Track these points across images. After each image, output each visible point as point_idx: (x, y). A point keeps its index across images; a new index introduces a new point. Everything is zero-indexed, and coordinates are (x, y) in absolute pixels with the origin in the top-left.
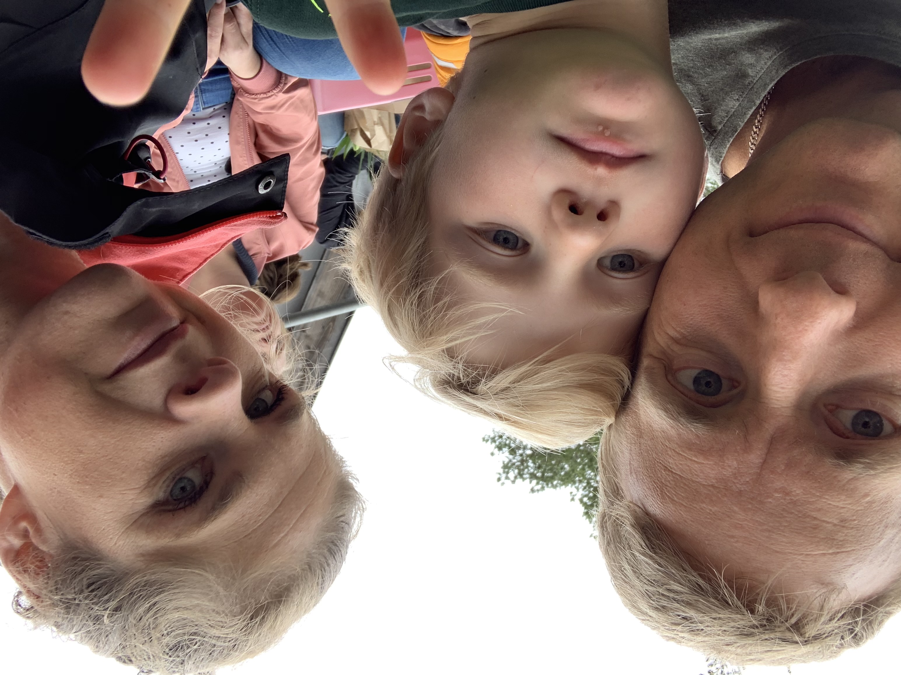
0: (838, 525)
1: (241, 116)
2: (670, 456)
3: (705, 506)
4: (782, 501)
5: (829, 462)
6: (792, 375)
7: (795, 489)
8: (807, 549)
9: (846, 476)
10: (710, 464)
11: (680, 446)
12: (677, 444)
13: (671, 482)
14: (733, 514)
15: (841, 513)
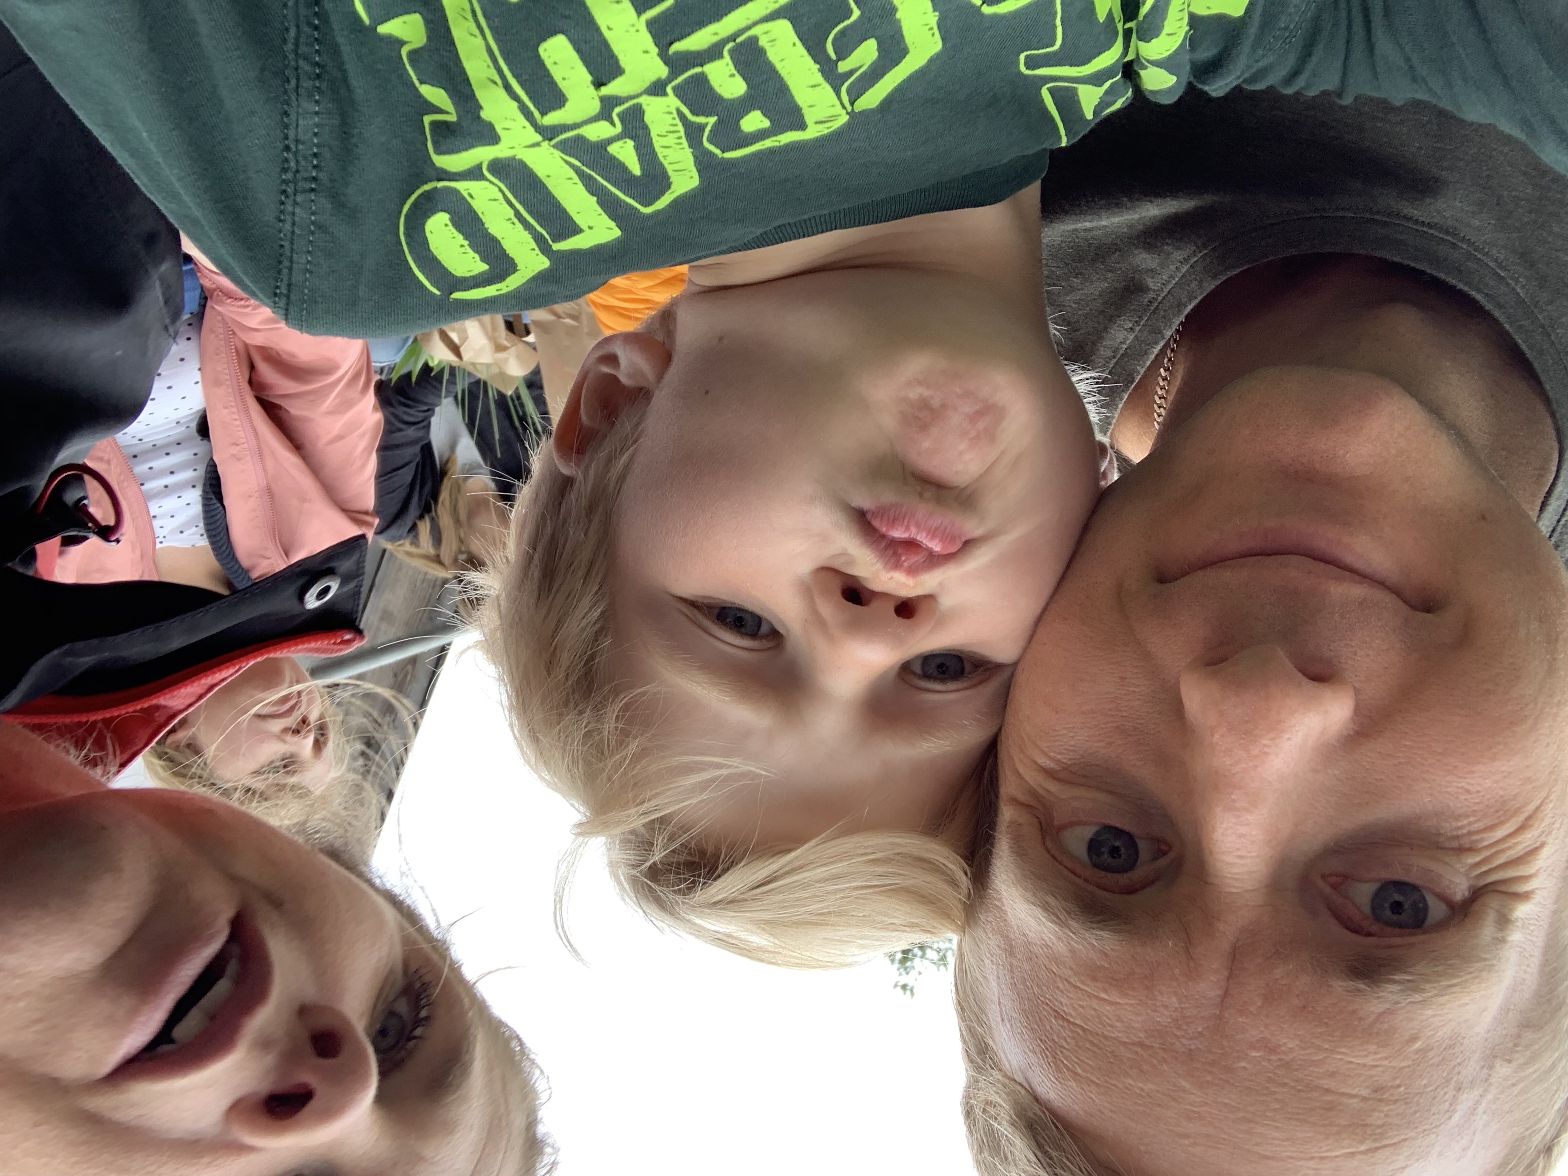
0: (1370, 1099)
1: (222, 336)
2: (1062, 992)
3: (1131, 1082)
4: (1264, 1063)
5: (1340, 985)
6: (1254, 833)
7: (1285, 1041)
8: (1320, 1148)
9: (1372, 1009)
10: (1132, 1005)
11: (1076, 973)
12: (1071, 968)
13: (1069, 1040)
14: (1182, 1095)
15: (1372, 1077)
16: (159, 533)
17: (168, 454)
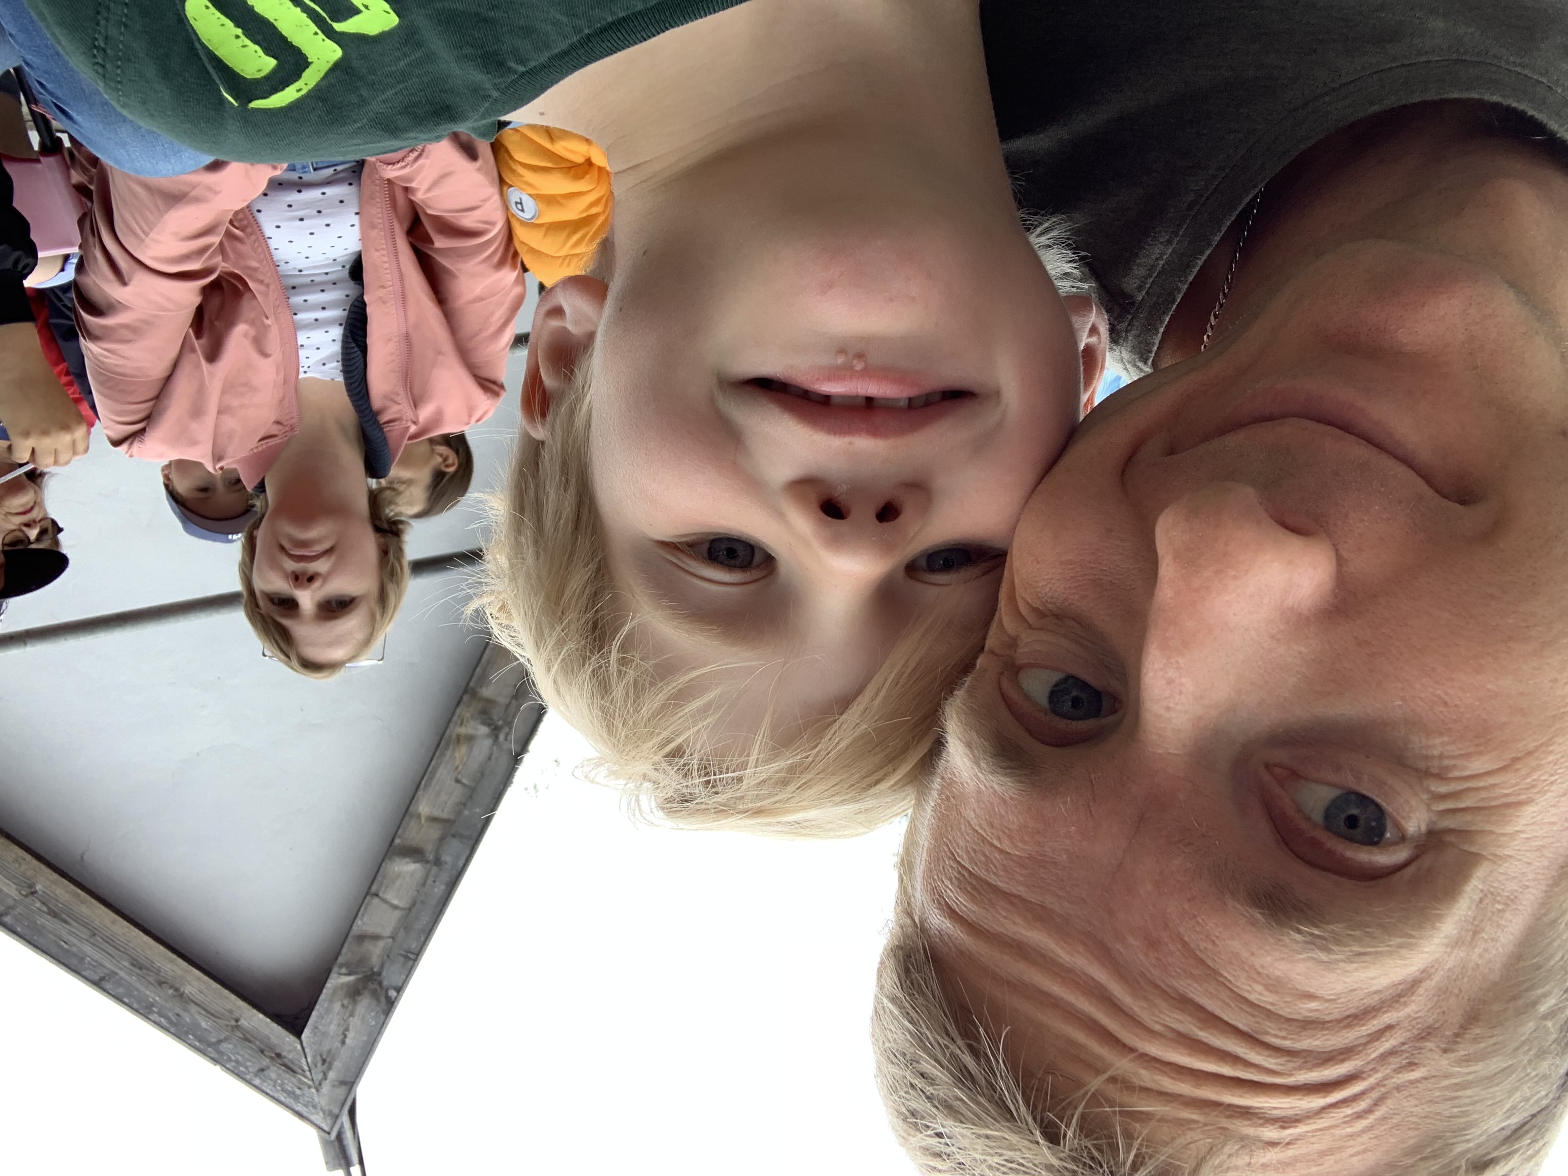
16: (303, 362)
17: (323, 291)
